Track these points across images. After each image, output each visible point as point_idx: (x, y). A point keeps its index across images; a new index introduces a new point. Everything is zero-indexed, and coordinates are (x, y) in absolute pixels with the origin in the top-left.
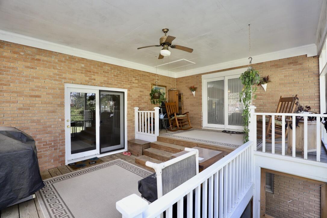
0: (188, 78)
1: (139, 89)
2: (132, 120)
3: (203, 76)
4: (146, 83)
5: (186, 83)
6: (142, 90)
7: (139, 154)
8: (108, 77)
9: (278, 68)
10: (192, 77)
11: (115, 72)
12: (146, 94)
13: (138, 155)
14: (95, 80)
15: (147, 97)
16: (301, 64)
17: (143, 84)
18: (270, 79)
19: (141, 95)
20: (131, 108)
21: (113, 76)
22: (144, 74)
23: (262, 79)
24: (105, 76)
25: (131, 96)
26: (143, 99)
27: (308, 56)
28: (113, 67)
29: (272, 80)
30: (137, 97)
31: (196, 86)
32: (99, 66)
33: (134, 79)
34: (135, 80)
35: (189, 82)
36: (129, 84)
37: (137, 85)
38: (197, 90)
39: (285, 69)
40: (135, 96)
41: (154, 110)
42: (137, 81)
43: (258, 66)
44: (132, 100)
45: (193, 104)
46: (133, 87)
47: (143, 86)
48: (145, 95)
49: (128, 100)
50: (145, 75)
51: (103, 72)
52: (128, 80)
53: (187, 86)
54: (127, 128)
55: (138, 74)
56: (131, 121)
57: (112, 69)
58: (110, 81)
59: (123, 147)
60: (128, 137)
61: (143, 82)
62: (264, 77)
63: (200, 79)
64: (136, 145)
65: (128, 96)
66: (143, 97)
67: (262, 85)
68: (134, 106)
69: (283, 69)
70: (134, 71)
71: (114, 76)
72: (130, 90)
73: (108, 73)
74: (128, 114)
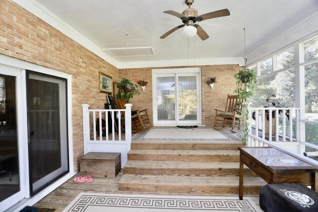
0: (135, 70)
1: (87, 77)
2: (79, 124)
3: (153, 70)
4: (94, 69)
5: (133, 76)
6: (90, 78)
7: (107, 174)
8: (45, 47)
9: (221, 71)
10: (141, 69)
11: (57, 42)
12: (94, 85)
13: (106, 176)
14: (21, 47)
15: (95, 90)
16: (235, 71)
17: (90, 70)
18: (217, 80)
19: (88, 85)
20: (78, 106)
21: (53, 49)
22: (92, 56)
23: (210, 79)
24: (40, 45)
25: (78, 87)
26: (91, 92)
27: (240, 66)
28: (53, 31)
29: (217, 81)
30: (85, 88)
31: (146, 81)
32: (29, 22)
33: (81, 60)
34: (83, 62)
35: (136, 76)
36: (75, 68)
37: (84, 70)
38: (147, 84)
39: (226, 73)
40: (82, 88)
41: (125, 108)
42: (84, 65)
43: (207, 68)
44: (79, 92)
45: (142, 100)
46: (81, 73)
47: (91, 74)
48: (93, 87)
49: (73, 93)
50: (92, 58)
51: (38, 36)
52: (74, 61)
53: (134, 80)
54: (73, 138)
55: (86, 55)
56: (79, 126)
57: (51, 35)
58: (49, 57)
59: (67, 170)
60: (74, 151)
61: (91, 68)
62: (211, 77)
63: (150, 73)
64: (102, 162)
65: (73, 86)
66: (91, 89)
67: (210, 84)
68: (81, 102)
69: (225, 73)
70: (81, 47)
71: (55, 48)
72: (76, 78)
73: (46, 40)
74: (73, 115)
